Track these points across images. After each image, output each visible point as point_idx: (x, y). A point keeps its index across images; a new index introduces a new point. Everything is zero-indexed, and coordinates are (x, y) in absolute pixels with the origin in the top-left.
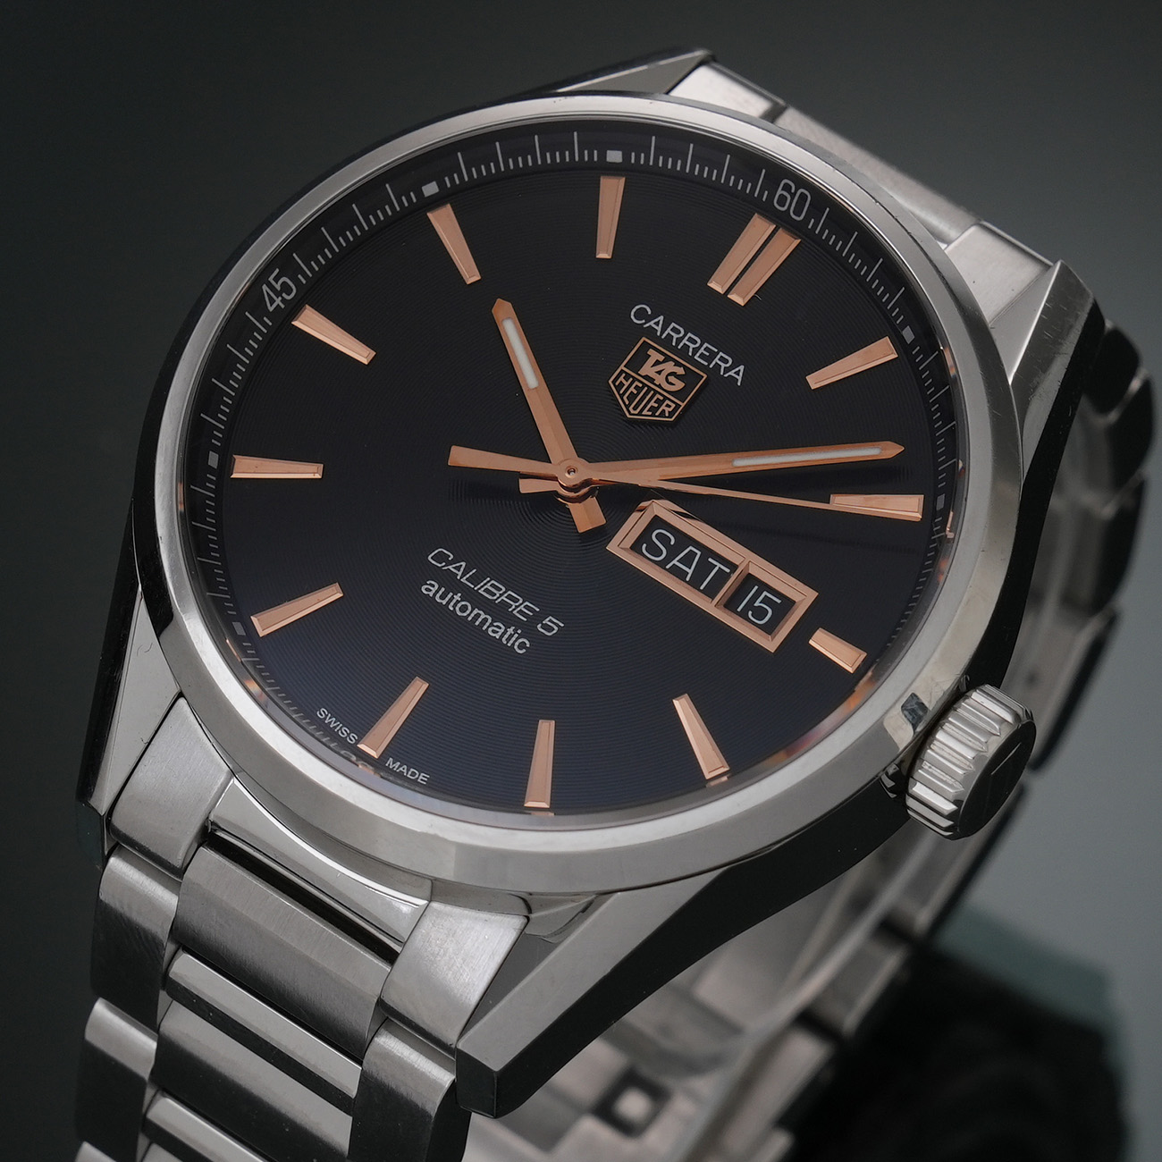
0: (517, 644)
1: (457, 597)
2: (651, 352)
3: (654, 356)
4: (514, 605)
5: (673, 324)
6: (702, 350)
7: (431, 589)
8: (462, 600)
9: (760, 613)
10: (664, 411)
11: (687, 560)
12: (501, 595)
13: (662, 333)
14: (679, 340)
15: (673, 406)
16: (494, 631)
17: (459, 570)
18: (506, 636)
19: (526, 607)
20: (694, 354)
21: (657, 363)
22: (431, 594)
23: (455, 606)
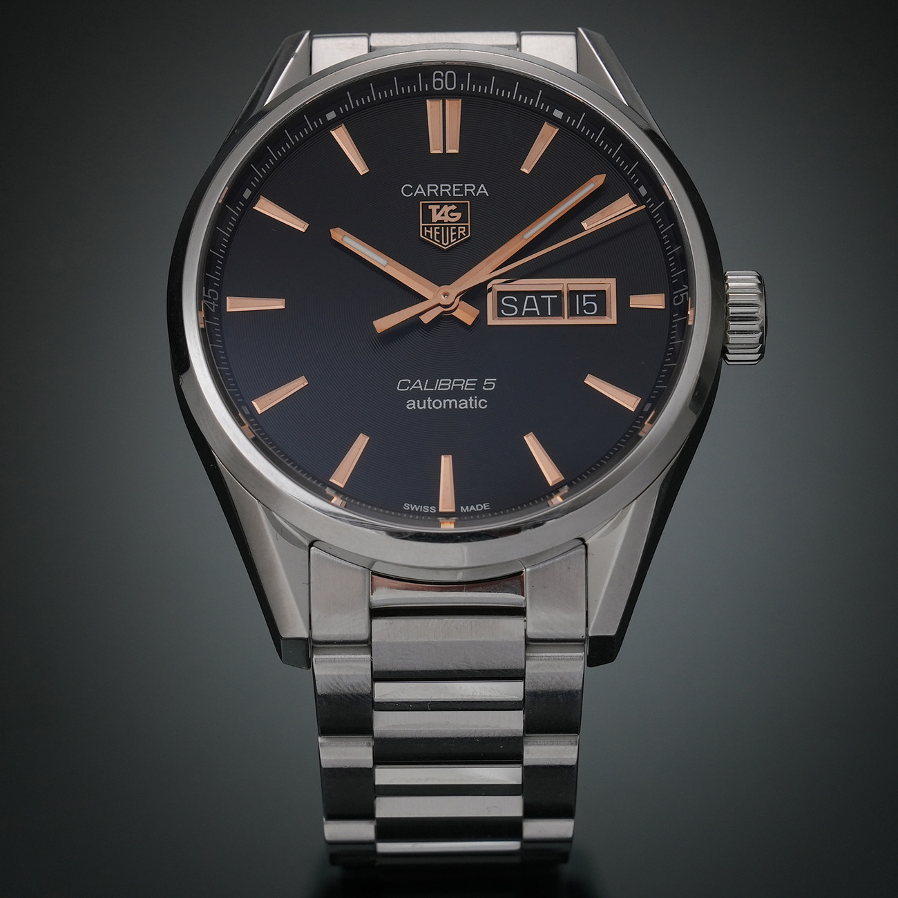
0: (479, 404)
1: (429, 400)
2: (430, 207)
3: (434, 208)
4: (462, 385)
5: (429, 186)
6: (454, 190)
7: (412, 405)
8: (433, 401)
10: (461, 234)
11: (531, 304)
12: (451, 384)
13: (426, 194)
14: (438, 192)
15: (464, 228)
16: (462, 406)
17: (418, 385)
18: (471, 404)
19: (469, 382)
20: (452, 194)
21: (438, 211)
22: (414, 407)
23: (431, 406)
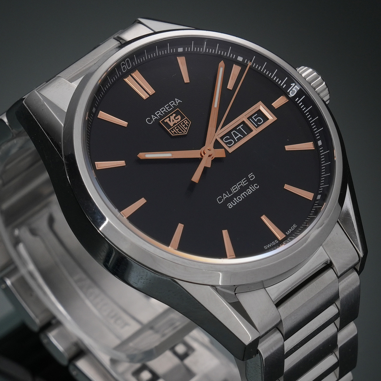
0: (255, 187)
1: (235, 199)
2: (165, 121)
3: (167, 120)
4: (242, 184)
5: (156, 113)
6: (167, 108)
7: (230, 206)
8: (237, 198)
9: (259, 121)
10: (187, 124)
11: (236, 135)
12: (237, 187)
13: (158, 117)
14: (161, 113)
15: (186, 120)
16: (250, 192)
17: (225, 196)
18: (252, 189)
19: (243, 181)
20: (167, 110)
21: (170, 120)
22: (232, 206)
23: (238, 201)
